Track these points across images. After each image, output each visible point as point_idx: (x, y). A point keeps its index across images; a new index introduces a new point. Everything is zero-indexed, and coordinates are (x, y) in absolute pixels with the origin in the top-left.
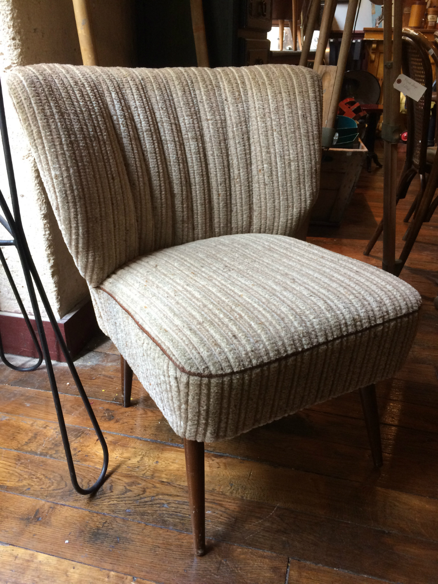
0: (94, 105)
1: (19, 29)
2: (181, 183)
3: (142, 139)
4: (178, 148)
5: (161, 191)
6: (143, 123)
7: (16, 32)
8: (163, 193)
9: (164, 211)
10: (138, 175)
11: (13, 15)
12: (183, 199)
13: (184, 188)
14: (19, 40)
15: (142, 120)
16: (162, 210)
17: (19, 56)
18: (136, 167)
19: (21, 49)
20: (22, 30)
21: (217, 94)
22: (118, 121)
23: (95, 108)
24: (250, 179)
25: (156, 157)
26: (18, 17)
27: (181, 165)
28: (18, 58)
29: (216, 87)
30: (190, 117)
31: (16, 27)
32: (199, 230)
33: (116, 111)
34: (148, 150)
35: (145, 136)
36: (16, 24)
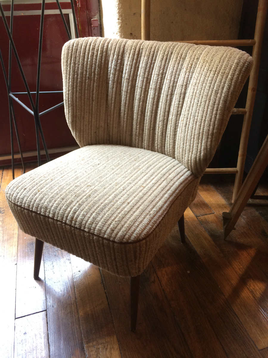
0: (97, 61)
1: (122, 14)
2: (138, 113)
3: (123, 83)
4: (142, 93)
5: (124, 114)
6: (126, 74)
7: (119, 16)
8: (126, 115)
9: (125, 125)
10: (111, 102)
11: (119, 7)
12: (137, 123)
13: (139, 116)
14: (121, 20)
15: (127, 73)
16: (124, 124)
17: (120, 28)
18: (112, 97)
19: (121, 25)
20: (123, 15)
21: (180, 64)
22: (111, 71)
23: (97, 63)
24: (177, 124)
25: (127, 95)
26: (121, 8)
27: (141, 103)
28: (119, 29)
29: (183, 59)
30: (157, 76)
31: (120, 13)
32: (145, 143)
33: (112, 65)
34: (124, 90)
35: (125, 82)
36: (120, 12)
